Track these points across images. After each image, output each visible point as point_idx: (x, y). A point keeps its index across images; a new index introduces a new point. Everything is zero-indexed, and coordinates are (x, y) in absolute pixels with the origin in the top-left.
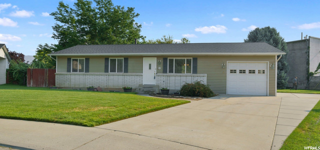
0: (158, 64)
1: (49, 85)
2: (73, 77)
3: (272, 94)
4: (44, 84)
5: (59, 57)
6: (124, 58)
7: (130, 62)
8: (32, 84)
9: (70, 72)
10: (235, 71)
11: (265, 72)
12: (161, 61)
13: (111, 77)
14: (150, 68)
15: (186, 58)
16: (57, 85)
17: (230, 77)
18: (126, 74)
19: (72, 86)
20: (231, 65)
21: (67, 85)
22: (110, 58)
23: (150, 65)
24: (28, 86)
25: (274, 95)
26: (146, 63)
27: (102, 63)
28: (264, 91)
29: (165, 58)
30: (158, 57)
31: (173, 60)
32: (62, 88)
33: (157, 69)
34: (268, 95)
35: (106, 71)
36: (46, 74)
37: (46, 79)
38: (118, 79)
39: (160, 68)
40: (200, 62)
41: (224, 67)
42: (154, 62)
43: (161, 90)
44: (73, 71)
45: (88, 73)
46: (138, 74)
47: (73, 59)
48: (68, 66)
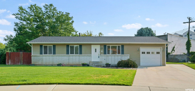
0: (101, 49)
1: (23, 63)
2: (44, 58)
3: (164, 65)
4: (20, 63)
5: (34, 44)
6: (79, 45)
7: (83, 48)
8: (10, 63)
9: (42, 54)
10: (144, 53)
11: (160, 53)
12: (103, 47)
13: (71, 57)
14: (96, 51)
15: (117, 46)
16: (32, 63)
17: (142, 55)
18: (80, 55)
19: (44, 63)
20: (142, 49)
21: (40, 63)
22: (70, 45)
23: (96, 49)
24: (7, 64)
26: (93, 48)
27: (65, 49)
28: (159, 64)
29: (105, 46)
30: (101, 45)
31: (110, 46)
32: (36, 65)
33: (100, 52)
34: (162, 65)
35: (68, 53)
36: (21, 55)
37: (21, 59)
38: (75, 58)
39: (102, 51)
40: (125, 47)
41: (139, 50)
42: (98, 48)
43: (106, 64)
44: (44, 54)
45: (55, 55)
46: (89, 55)
47: (44, 46)
48: (40, 50)
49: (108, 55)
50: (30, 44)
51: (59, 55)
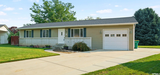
0: (66, 32)
2: (26, 40)
5: (21, 30)
6: (49, 30)
7: (52, 32)
8: (13, 43)
9: (25, 37)
10: (108, 35)
11: (127, 35)
13: (43, 40)
14: (62, 35)
15: (80, 29)
16: (20, 44)
17: (105, 38)
18: (50, 38)
20: (106, 32)
21: (24, 44)
22: (43, 30)
23: (62, 33)
25: (133, 50)
26: (60, 31)
27: (39, 33)
29: (69, 29)
30: (65, 28)
31: (73, 29)
32: (22, 45)
33: (65, 35)
35: (41, 36)
38: (46, 41)
39: (66, 34)
40: (87, 30)
42: (63, 31)
43: (64, 47)
44: (27, 37)
45: (33, 38)
46: (56, 38)
47: (27, 31)
48: (24, 34)
49: (72, 38)
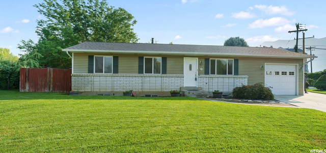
0: (200, 65)
1: (54, 89)
2: (97, 79)
3: (301, 94)
4: (48, 88)
5: (76, 54)
6: (162, 58)
7: (169, 63)
8: (27, 88)
9: (93, 73)
12: (203, 61)
13: (147, 79)
14: (190, 69)
15: (227, 60)
16: (73, 89)
17: (266, 77)
18: (164, 75)
19: (96, 89)
20: (267, 67)
21: (88, 89)
22: (144, 57)
23: (190, 66)
24: (21, 90)
25: (303, 95)
26: (187, 62)
27: (135, 63)
28: (293, 92)
29: (206, 59)
30: (200, 57)
32: (81, 93)
33: (199, 70)
34: (298, 95)
35: (141, 71)
37: (50, 81)
38: (153, 82)
39: (201, 69)
40: (241, 63)
41: (262, 69)
42: (195, 63)
43: (213, 93)
44: (96, 72)
45: (116, 75)
46: (179, 75)
47: (96, 57)
48: (89, 65)
49: (213, 76)
50: (69, 52)
51: (124, 75)
